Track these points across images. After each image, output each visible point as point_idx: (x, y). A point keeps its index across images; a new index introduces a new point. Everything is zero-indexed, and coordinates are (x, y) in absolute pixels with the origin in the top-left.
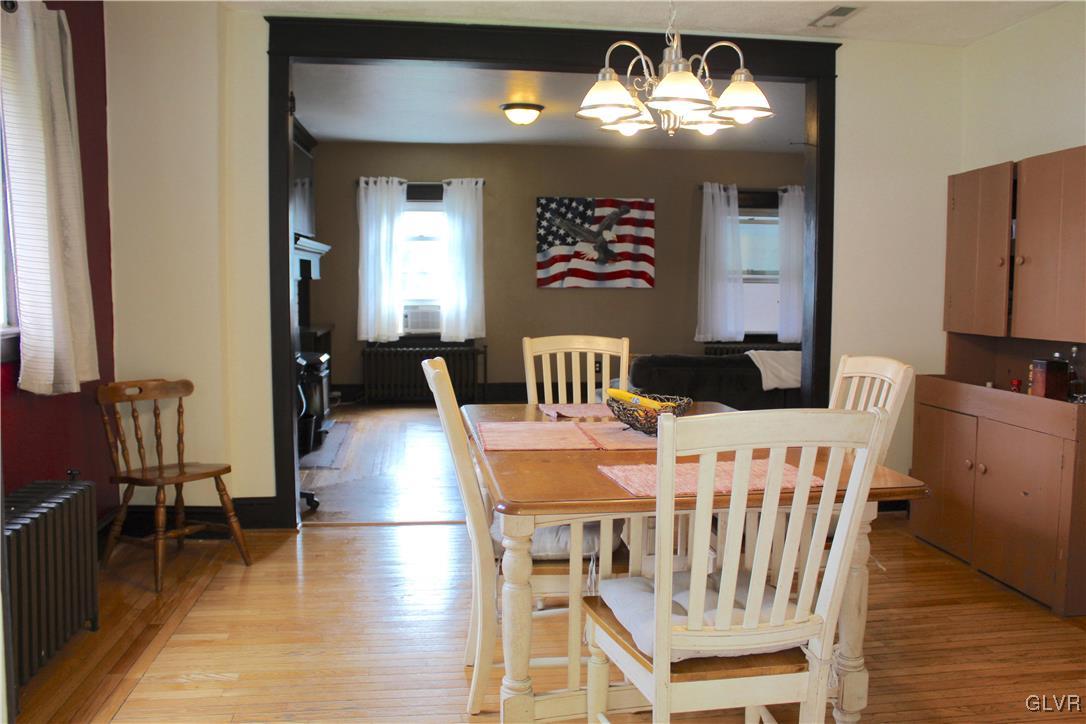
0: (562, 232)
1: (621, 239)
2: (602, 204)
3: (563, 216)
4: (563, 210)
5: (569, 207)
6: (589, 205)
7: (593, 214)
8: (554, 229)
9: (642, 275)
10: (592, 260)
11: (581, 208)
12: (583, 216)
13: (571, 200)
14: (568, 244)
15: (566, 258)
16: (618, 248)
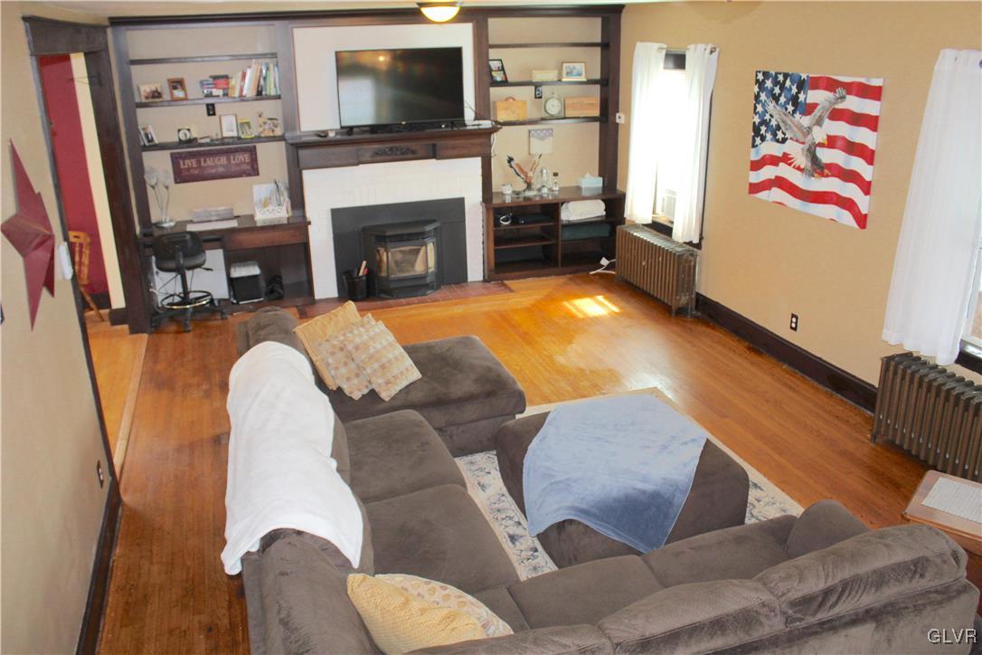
0: (774, 123)
1: (832, 142)
2: (816, 83)
3: (776, 99)
4: (777, 90)
5: (782, 87)
6: (801, 85)
7: (805, 99)
8: (767, 117)
9: (848, 204)
10: (799, 168)
11: (794, 90)
12: (794, 100)
13: (786, 76)
14: (778, 141)
15: (774, 161)
16: (826, 156)
